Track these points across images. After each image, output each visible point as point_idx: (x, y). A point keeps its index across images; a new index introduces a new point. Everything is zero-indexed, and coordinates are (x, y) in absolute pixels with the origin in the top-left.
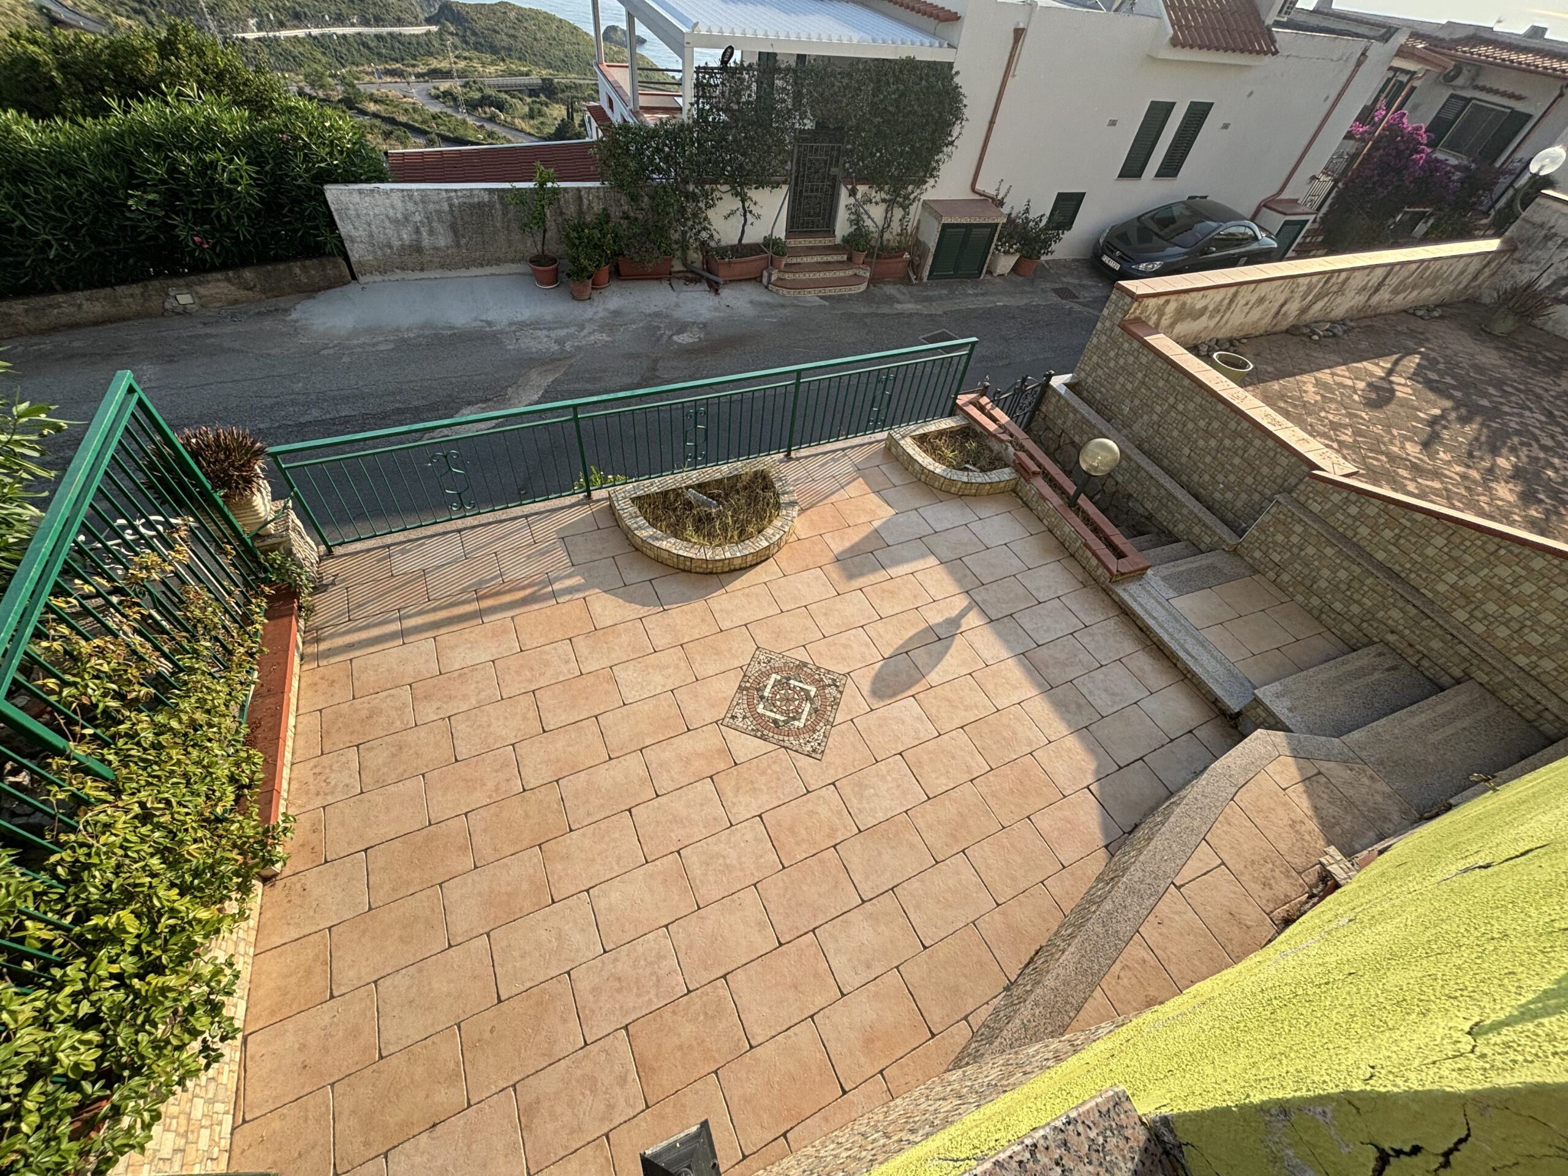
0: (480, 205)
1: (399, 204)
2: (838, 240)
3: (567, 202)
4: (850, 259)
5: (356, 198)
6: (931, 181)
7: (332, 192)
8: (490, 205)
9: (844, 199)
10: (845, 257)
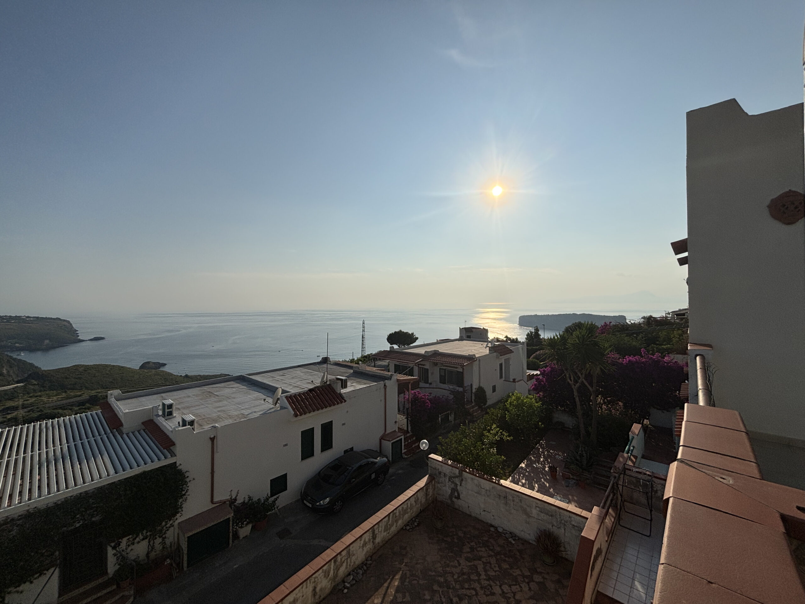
2: (110, 576)
4: (118, 586)
6: (178, 515)
9: (110, 552)
10: (114, 587)
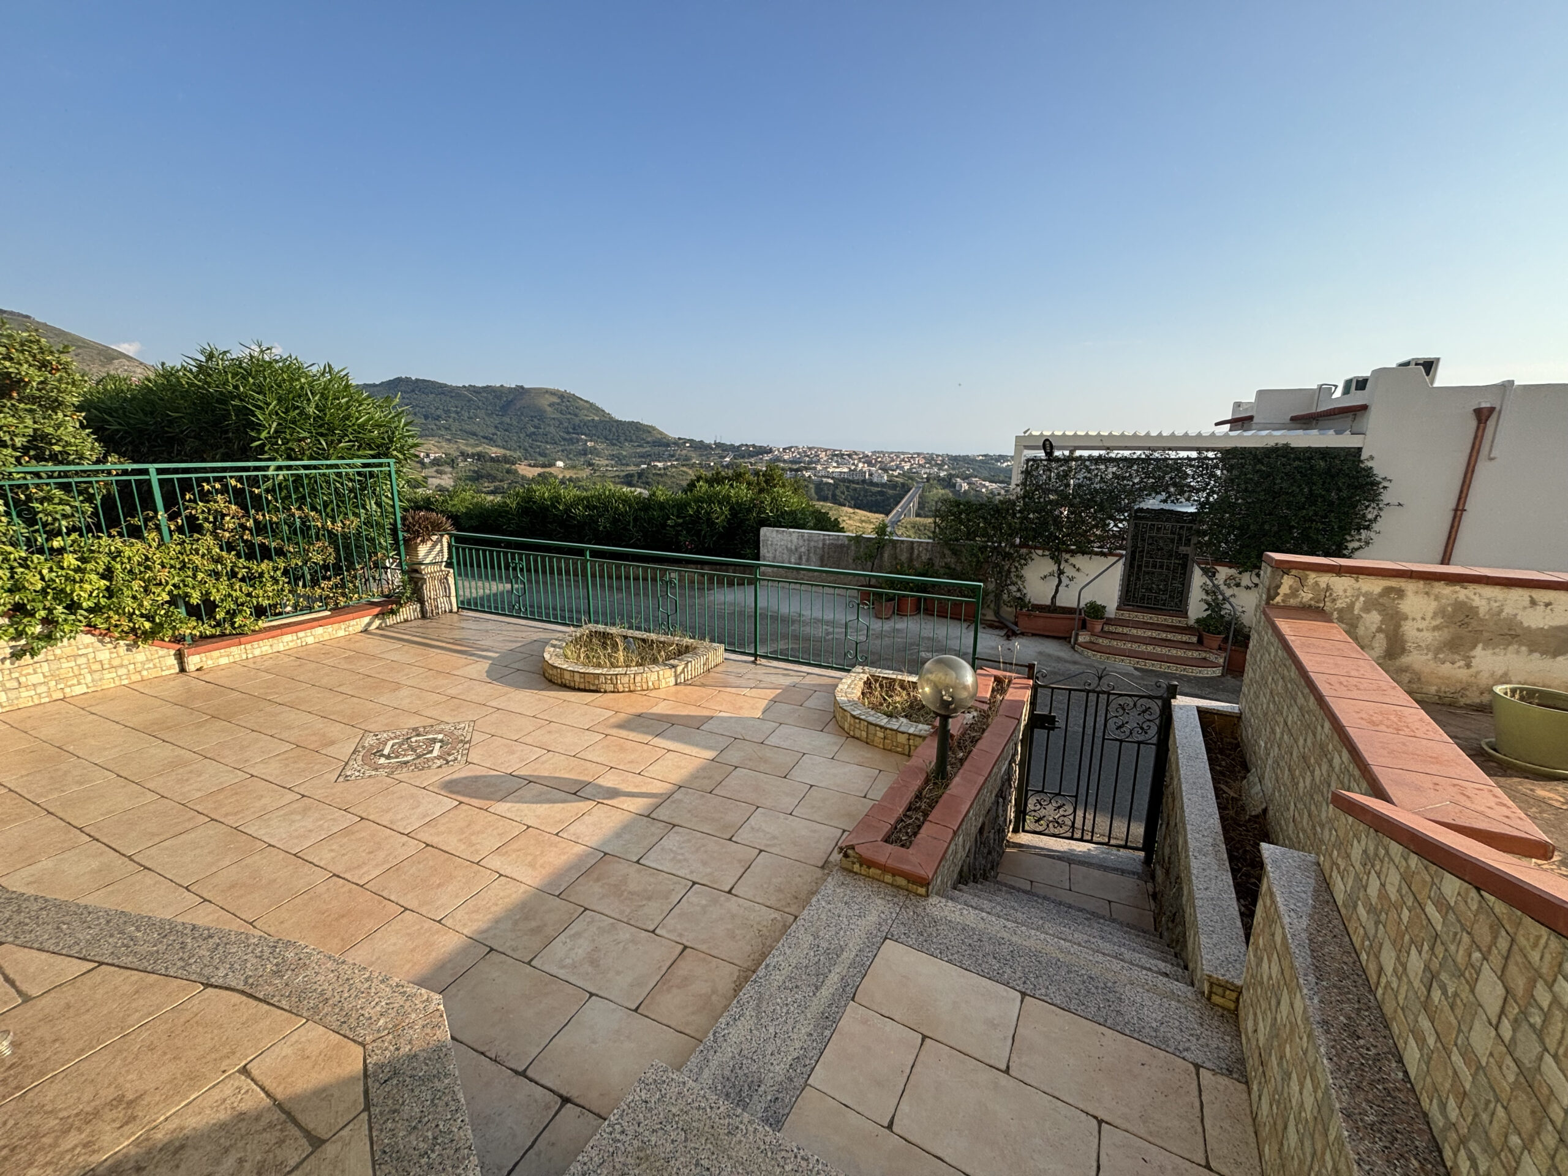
0: (842, 546)
1: (795, 540)
2: (1192, 621)
3: (901, 550)
4: (1200, 641)
5: (774, 534)
7: (764, 531)
8: (848, 547)
9: (1198, 579)
10: (1195, 639)
